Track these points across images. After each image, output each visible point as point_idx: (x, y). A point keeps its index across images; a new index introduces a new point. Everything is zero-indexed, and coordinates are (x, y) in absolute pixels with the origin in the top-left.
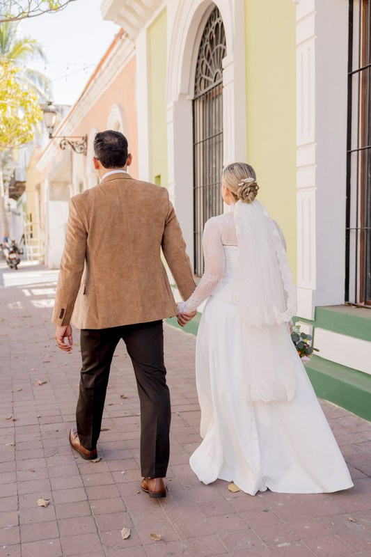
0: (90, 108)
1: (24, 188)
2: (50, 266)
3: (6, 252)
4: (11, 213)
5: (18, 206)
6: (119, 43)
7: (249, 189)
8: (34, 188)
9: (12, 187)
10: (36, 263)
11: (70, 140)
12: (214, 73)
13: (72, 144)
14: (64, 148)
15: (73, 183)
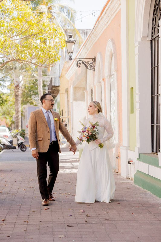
0: (97, 38)
1: (58, 91)
8: (64, 92)
13: (85, 63)
14: (80, 66)
15: (87, 90)
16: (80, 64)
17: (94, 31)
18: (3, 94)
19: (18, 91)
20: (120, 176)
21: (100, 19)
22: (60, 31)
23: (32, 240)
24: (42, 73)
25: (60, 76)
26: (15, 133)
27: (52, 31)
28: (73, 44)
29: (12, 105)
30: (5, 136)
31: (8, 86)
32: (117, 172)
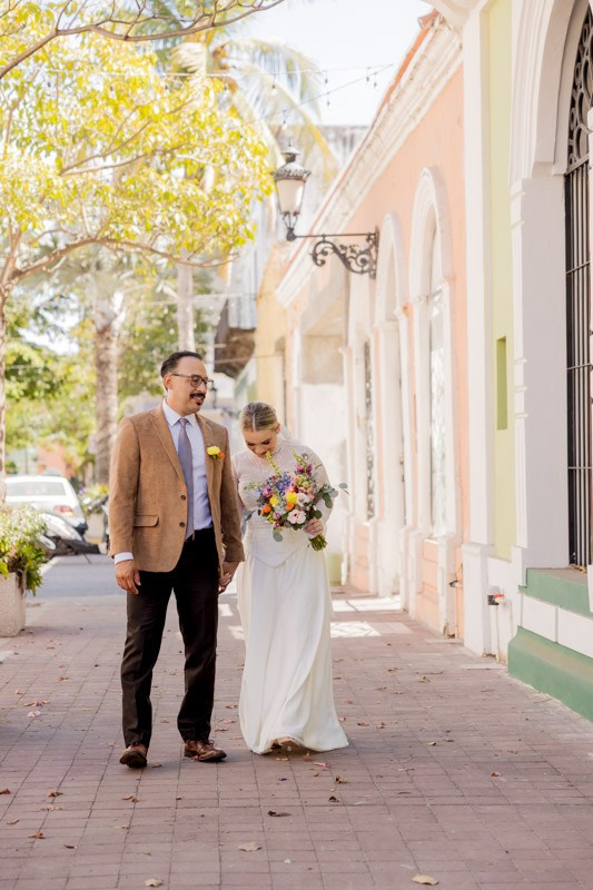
6: (430, 34)
8: (272, 349)
11: (338, 242)
13: (342, 252)
14: (323, 262)
15: (350, 344)
16: (324, 253)
17: (374, 138)
18: (56, 359)
19: (106, 349)
20: (461, 648)
21: (393, 96)
22: (255, 138)
23: (149, 858)
24: (191, 284)
25: (255, 295)
26: (98, 497)
27: (224, 138)
28: (300, 182)
29: (86, 397)
30: (62, 509)
31: (73, 329)
32: (453, 636)
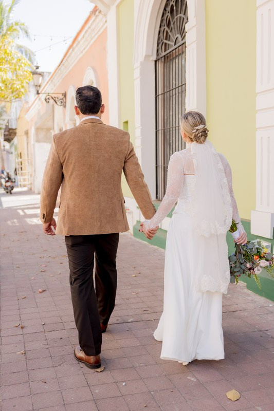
1: (15, 134)
2: (36, 191)
3: (3, 181)
4: (5, 152)
5: (11, 147)
6: (93, 18)
7: (201, 134)
8: (23, 134)
9: (7, 133)
10: (25, 189)
11: (53, 96)
12: (174, 38)
13: (55, 99)
14: (48, 102)
15: (55, 129)
16: (49, 99)
28: (41, 76)
